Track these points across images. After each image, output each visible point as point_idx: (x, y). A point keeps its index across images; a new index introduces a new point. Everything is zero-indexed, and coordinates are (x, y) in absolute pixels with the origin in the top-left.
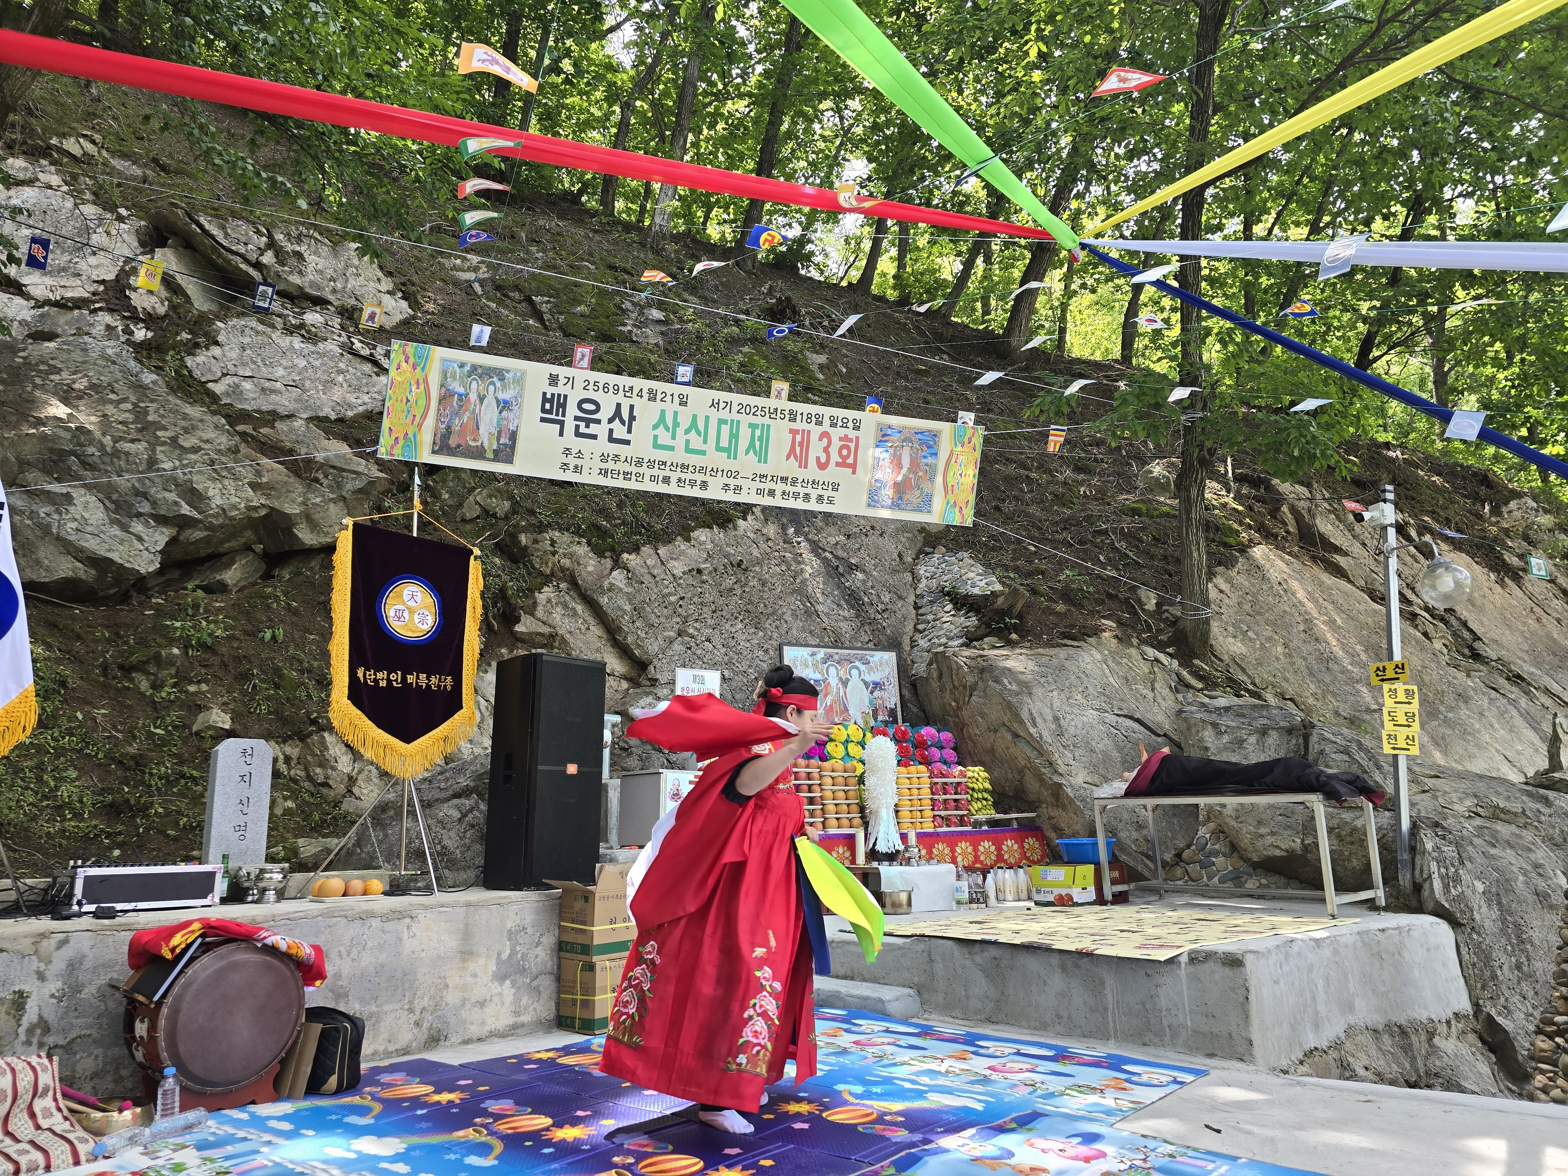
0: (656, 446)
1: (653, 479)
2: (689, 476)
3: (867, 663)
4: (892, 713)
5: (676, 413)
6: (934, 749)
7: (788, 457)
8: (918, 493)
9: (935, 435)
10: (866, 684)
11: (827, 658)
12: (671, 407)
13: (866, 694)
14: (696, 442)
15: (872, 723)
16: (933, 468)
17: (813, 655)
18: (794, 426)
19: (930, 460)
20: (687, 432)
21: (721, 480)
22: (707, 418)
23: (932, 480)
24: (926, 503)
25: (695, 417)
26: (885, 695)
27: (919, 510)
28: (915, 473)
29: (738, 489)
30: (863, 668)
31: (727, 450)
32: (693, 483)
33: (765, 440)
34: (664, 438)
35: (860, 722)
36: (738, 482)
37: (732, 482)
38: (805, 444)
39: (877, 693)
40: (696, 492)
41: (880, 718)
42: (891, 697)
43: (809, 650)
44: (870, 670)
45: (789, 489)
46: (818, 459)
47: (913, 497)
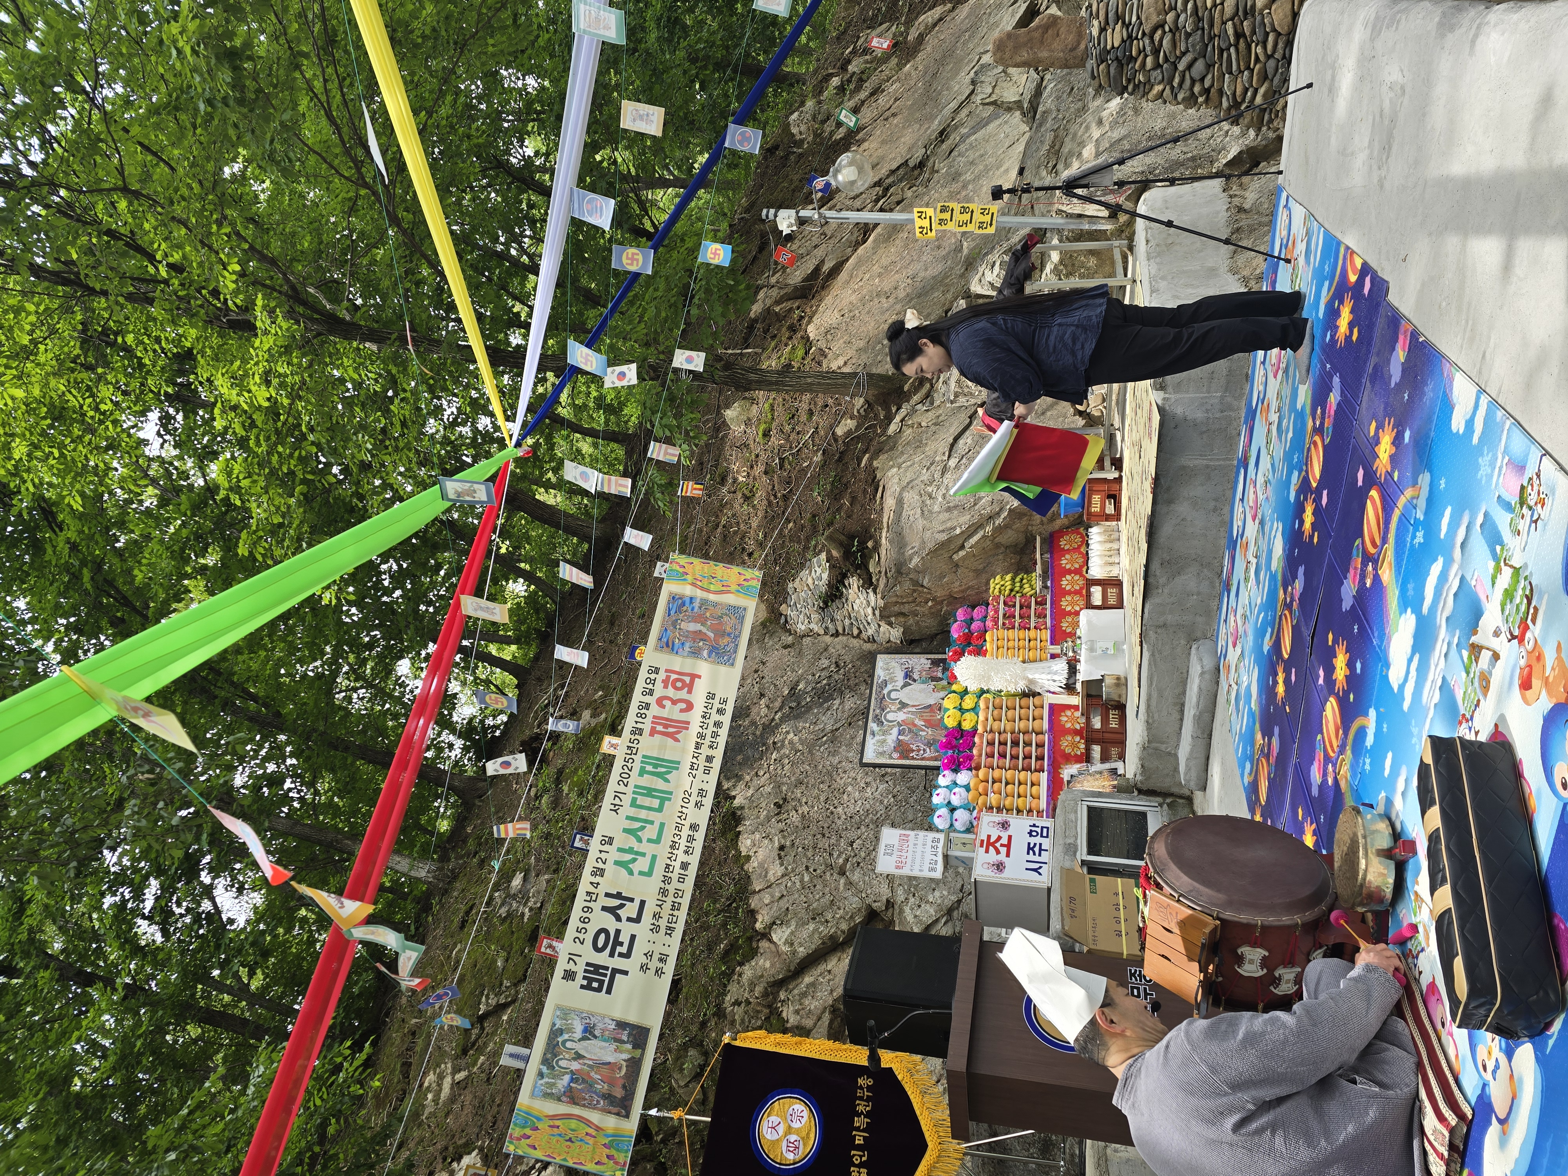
0: (649, 874)
1: (682, 879)
2: (683, 842)
3: (885, 683)
4: (935, 663)
5: (620, 850)
6: (973, 627)
7: (677, 740)
8: (726, 618)
9: (673, 598)
10: (906, 685)
11: (878, 720)
12: (613, 854)
13: (915, 686)
14: (650, 832)
15: (944, 683)
16: (704, 602)
17: (873, 734)
18: (646, 731)
19: (696, 605)
20: (640, 840)
21: (691, 809)
22: (628, 818)
23: (716, 605)
24: (738, 612)
25: (626, 831)
26: (918, 668)
27: (742, 619)
28: (706, 619)
29: (702, 793)
30: (890, 687)
31: (663, 801)
32: (690, 839)
33: (658, 762)
34: (642, 864)
35: (942, 694)
36: (695, 792)
37: (694, 798)
38: (667, 722)
39: (916, 676)
40: (700, 836)
41: (940, 675)
42: (920, 662)
43: (869, 737)
44: (892, 680)
45: (707, 742)
46: (682, 711)
47: (729, 623)
